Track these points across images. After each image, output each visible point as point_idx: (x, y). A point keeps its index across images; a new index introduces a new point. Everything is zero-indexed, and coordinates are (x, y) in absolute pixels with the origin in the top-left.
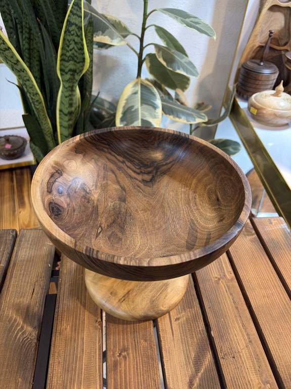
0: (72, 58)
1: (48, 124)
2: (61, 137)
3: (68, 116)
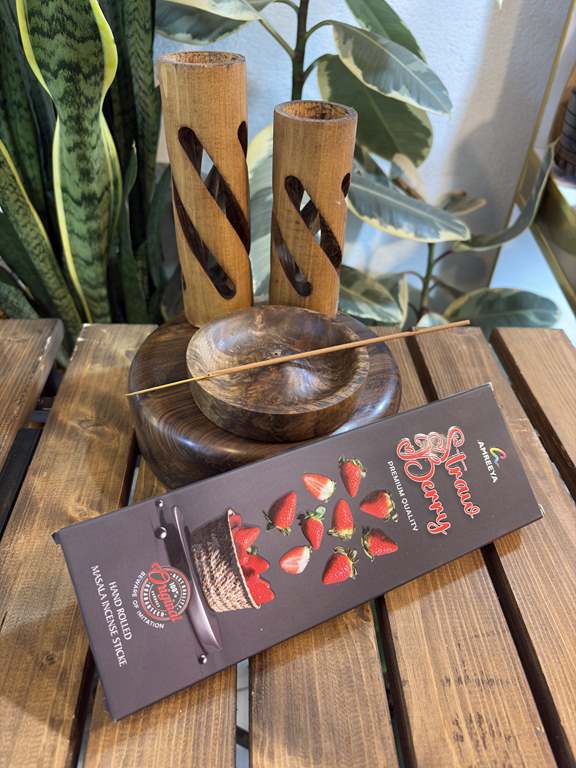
2: (75, 262)
3: (84, 204)
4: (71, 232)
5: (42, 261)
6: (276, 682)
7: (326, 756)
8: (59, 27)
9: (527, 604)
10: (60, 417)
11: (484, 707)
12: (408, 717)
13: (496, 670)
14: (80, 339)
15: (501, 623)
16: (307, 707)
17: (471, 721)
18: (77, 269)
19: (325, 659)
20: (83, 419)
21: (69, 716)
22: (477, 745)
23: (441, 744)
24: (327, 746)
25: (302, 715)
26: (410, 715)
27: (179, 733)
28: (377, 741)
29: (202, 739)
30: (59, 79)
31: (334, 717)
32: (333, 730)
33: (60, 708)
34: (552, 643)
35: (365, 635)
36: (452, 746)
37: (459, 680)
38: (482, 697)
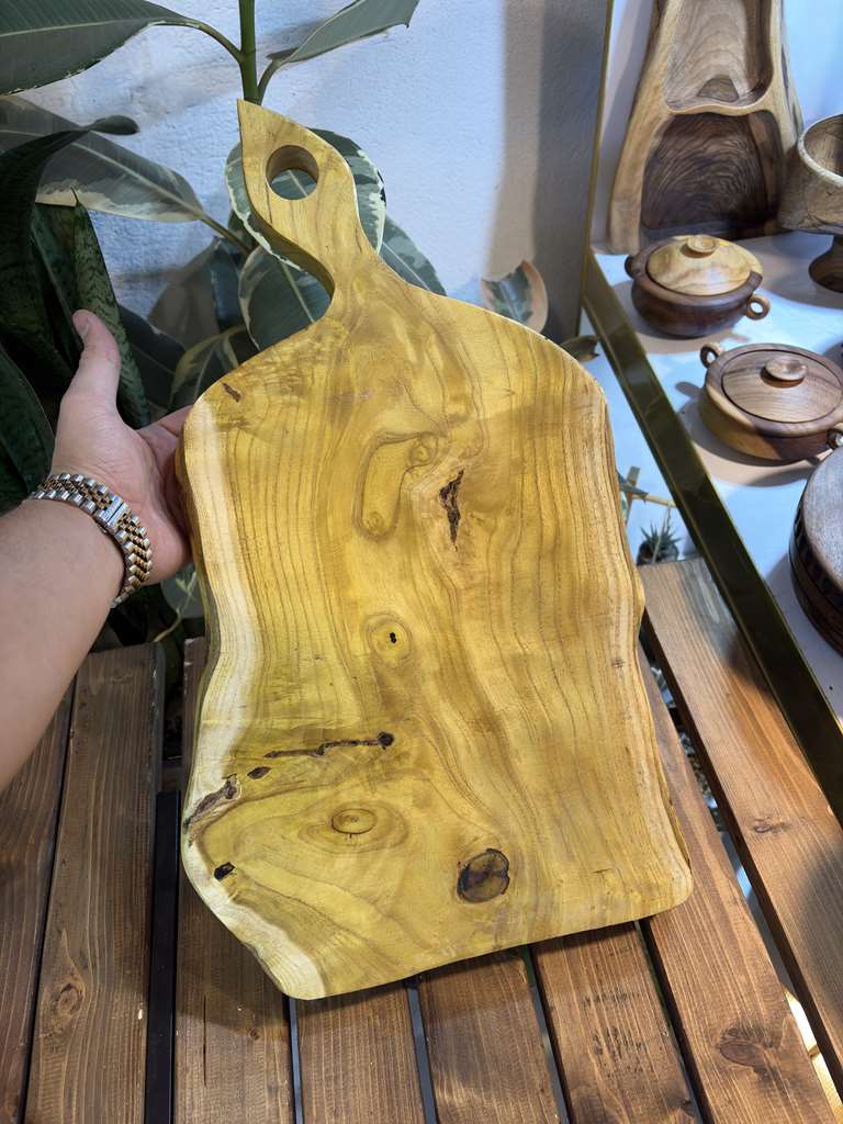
7: (493, 1083)
11: (619, 1021)
13: (628, 985)
14: (187, 664)
16: (473, 1044)
17: (608, 1034)
21: (283, 1082)
22: (613, 1056)
23: (584, 1059)
24: (492, 1074)
25: (470, 1052)
27: (373, 1082)
29: (393, 1085)
31: (497, 1050)
32: (496, 1061)
33: (273, 1076)
36: (593, 1061)
37: (597, 1000)
38: (617, 1012)
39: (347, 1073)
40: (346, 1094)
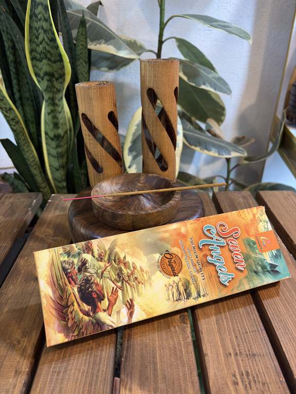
0: (46, 55)
1: (33, 152)
2: (51, 169)
3: (55, 140)
4: (49, 154)
5: (35, 169)
6: (135, 354)
7: (161, 391)
8: (44, 56)
9: (274, 317)
10: (36, 233)
11: (250, 368)
12: (207, 373)
13: (257, 349)
14: (49, 201)
15: (260, 326)
16: (152, 367)
17: (243, 375)
18: (52, 173)
19: (163, 343)
20: (47, 234)
21: (25, 369)
22: (246, 387)
23: (225, 386)
24: (161, 386)
25: (149, 369)
26: (208, 371)
27: (82, 378)
28: (189, 384)
29: (94, 381)
30: (44, 80)
31: (166, 372)
32: (165, 378)
33: (21, 365)
34: (288, 336)
35: (185, 331)
36: (232, 388)
37: (236, 354)
38: (249, 363)
39: (66, 371)
40: (62, 383)
